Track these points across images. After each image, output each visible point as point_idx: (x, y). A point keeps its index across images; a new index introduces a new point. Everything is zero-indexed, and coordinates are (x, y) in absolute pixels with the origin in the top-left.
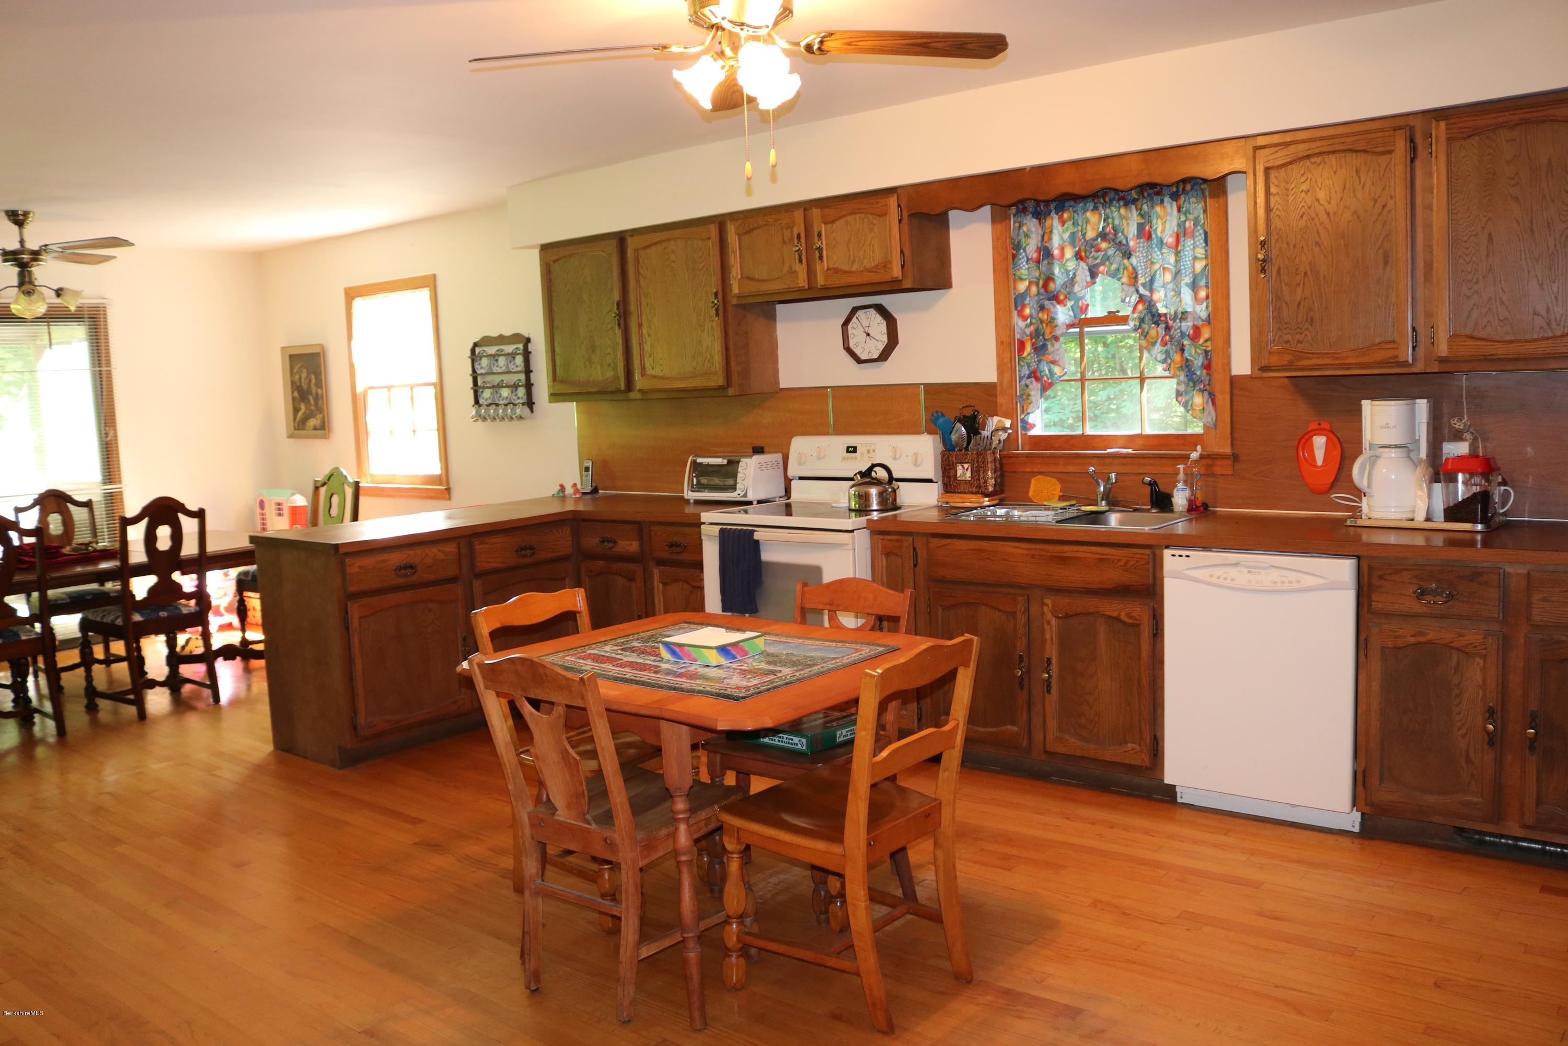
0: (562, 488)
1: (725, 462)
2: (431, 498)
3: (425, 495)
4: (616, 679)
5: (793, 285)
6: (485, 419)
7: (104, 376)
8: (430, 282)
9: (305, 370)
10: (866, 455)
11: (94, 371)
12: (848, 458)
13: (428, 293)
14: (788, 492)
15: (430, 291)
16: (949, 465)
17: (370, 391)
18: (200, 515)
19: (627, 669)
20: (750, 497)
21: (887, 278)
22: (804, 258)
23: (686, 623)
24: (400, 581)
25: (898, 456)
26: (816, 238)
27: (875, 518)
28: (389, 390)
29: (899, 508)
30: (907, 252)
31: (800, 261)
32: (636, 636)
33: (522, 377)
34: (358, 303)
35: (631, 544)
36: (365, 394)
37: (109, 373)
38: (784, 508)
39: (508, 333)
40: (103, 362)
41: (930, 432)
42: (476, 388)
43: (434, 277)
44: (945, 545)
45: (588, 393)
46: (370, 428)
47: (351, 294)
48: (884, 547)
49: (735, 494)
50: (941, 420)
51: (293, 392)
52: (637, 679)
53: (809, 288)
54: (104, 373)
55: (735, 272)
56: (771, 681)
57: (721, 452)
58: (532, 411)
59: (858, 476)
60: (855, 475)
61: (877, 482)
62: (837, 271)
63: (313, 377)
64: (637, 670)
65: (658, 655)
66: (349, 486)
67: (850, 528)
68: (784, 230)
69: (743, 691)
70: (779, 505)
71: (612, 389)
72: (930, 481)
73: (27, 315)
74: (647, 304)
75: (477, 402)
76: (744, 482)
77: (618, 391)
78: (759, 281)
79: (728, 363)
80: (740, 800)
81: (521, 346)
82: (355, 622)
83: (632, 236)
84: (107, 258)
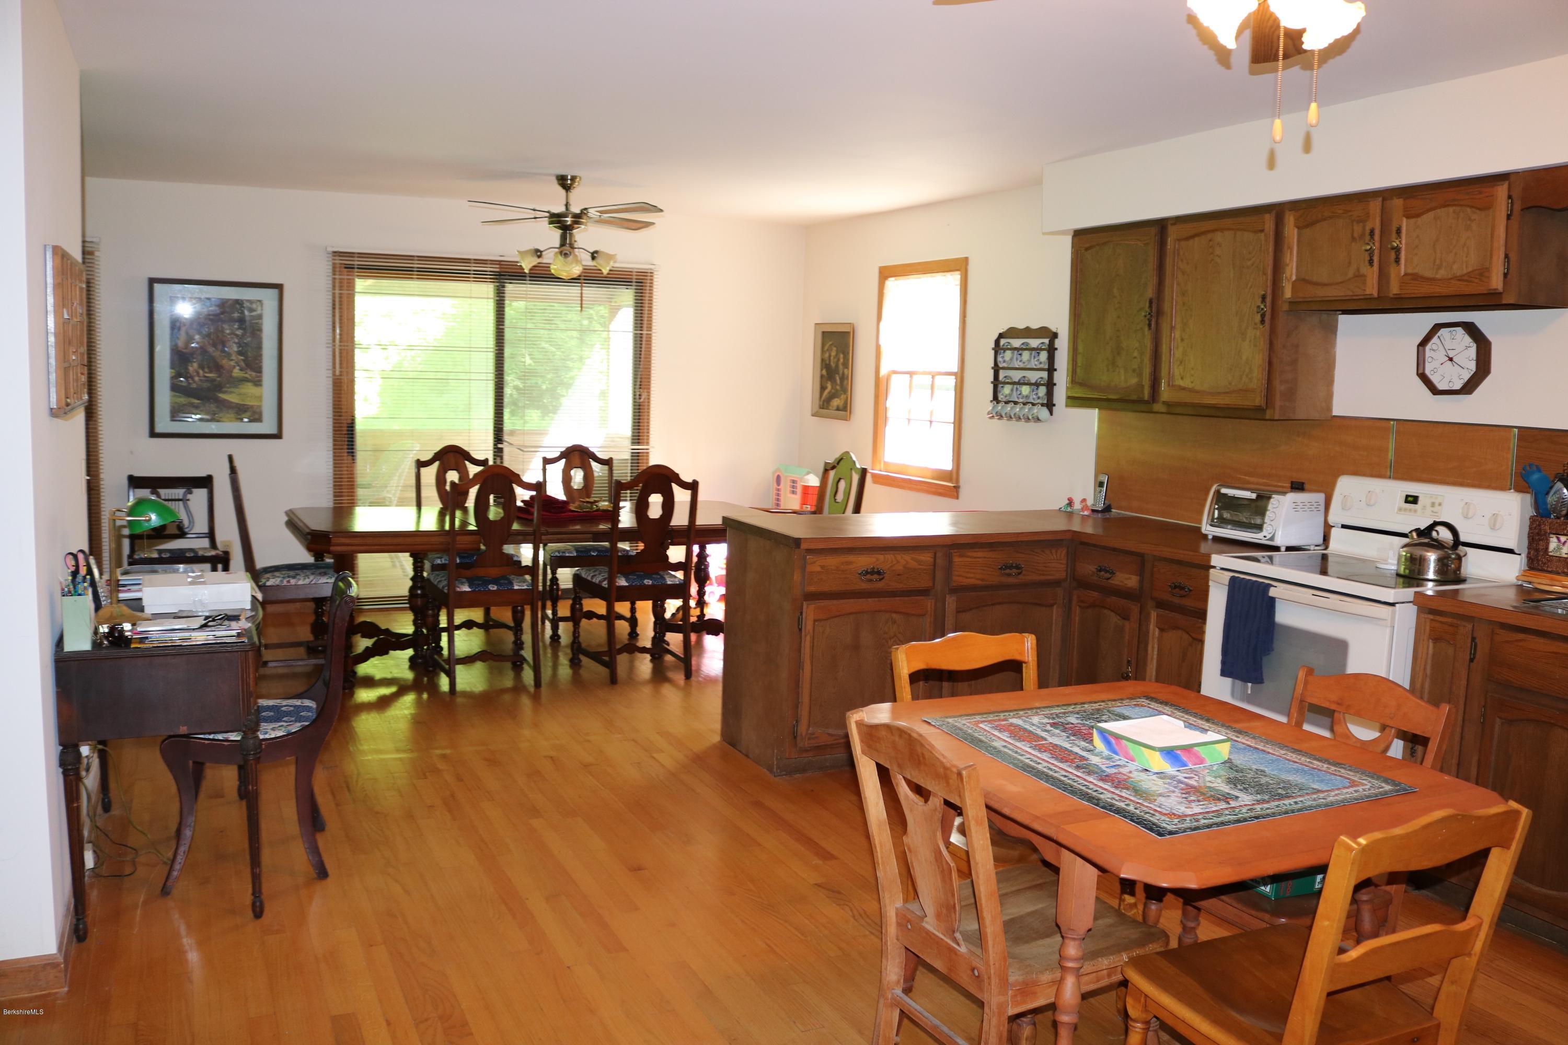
0: (1070, 503)
1: (1254, 496)
2: (940, 494)
3: (934, 490)
4: (1027, 768)
5: (1359, 292)
6: (1001, 417)
7: (644, 339)
8: (960, 266)
9: (835, 349)
10: (1429, 509)
11: (636, 334)
12: (1405, 510)
13: (959, 277)
14: (1326, 539)
15: (961, 275)
16: (1538, 534)
17: (894, 377)
18: (693, 487)
19: (1045, 756)
20: (1278, 542)
21: (1482, 289)
22: (1376, 259)
23: (1147, 698)
24: (865, 586)
25: (1470, 515)
26: (1394, 235)
27: (1430, 593)
28: (911, 377)
29: (1462, 581)
30: (1513, 257)
31: (1371, 262)
32: (1078, 708)
33: (1045, 375)
34: (891, 283)
35: (1130, 578)
36: (888, 378)
37: (649, 337)
38: (1319, 560)
39: (1035, 325)
40: (645, 326)
41: (1519, 489)
42: (996, 383)
43: (966, 260)
44: (1517, 641)
45: (1108, 400)
46: (890, 414)
47: (886, 273)
48: (1432, 629)
49: (1260, 536)
50: (1535, 477)
51: (822, 370)
52: (1051, 773)
53: (1379, 297)
54: (644, 336)
55: (1291, 272)
56: (1218, 813)
57: (1253, 483)
58: (1051, 414)
59: (1414, 534)
60: (1411, 532)
61: (1437, 545)
62: (1415, 277)
63: (842, 356)
64: (1056, 759)
65: (1091, 742)
66: (856, 472)
67: (1391, 601)
68: (1355, 223)
69: (1176, 821)
70: (1310, 557)
71: (1134, 397)
72: (1510, 551)
73: (564, 275)
74: (1184, 304)
75: (995, 398)
76: (1272, 523)
77: (1140, 401)
78: (1317, 284)
79: (1269, 380)
80: (1158, 953)
81: (1047, 341)
82: (808, 625)
83: (1175, 224)
84: (647, 225)
